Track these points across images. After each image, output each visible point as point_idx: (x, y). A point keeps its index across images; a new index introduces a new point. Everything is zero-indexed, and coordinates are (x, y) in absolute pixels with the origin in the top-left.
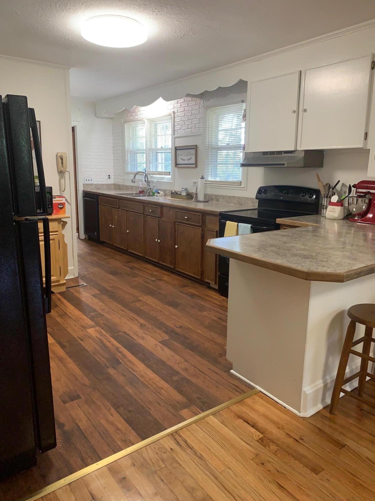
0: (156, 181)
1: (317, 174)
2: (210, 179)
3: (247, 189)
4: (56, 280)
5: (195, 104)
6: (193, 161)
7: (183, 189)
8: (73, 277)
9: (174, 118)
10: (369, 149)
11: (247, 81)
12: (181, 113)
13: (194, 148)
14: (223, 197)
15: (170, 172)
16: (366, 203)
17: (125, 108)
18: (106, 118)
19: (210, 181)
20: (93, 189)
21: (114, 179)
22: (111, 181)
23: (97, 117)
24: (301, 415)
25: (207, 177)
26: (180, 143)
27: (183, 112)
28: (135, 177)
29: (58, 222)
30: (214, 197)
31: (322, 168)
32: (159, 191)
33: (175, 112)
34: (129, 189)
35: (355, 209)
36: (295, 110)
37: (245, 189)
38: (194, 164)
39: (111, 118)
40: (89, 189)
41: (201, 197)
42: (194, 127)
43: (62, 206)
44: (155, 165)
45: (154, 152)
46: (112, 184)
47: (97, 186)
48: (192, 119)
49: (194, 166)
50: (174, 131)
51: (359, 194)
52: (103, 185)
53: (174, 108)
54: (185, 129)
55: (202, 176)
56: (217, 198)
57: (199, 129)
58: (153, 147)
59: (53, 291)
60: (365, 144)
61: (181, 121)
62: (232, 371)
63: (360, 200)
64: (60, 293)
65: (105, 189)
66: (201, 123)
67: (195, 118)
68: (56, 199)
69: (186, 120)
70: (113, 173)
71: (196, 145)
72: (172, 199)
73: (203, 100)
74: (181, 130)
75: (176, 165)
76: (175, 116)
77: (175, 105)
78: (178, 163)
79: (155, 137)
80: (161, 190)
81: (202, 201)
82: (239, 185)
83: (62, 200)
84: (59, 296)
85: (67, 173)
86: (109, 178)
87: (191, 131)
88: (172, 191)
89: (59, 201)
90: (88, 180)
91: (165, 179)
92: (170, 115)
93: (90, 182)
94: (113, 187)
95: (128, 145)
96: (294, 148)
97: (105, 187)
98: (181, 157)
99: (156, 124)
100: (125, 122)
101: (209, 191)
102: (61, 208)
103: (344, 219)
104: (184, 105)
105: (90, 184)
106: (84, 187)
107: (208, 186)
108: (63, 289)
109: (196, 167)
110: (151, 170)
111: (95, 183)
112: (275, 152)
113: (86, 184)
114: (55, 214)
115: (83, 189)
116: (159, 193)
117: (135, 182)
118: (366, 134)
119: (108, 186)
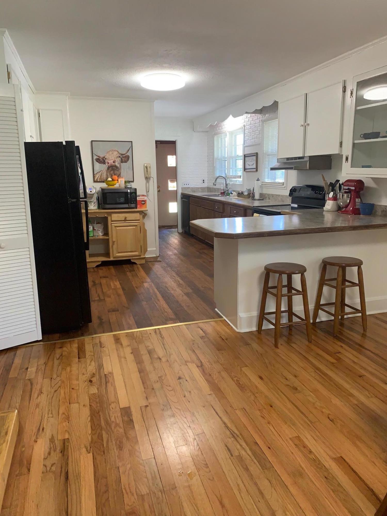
0: (232, 183)
1: (322, 175)
2: (267, 180)
3: (287, 188)
4: (138, 255)
5: (257, 119)
6: (254, 166)
7: (247, 189)
8: (156, 256)
9: (245, 130)
10: (343, 155)
11: (278, 102)
12: (249, 126)
13: (255, 155)
14: (273, 195)
15: (241, 176)
16: (349, 198)
17: (210, 124)
18: (202, 132)
19: (267, 183)
20: (189, 191)
21: (207, 183)
22: (205, 185)
23: (195, 131)
24: (238, 331)
25: (263, 179)
26: (248, 152)
27: (250, 126)
28: (216, 180)
29: (140, 214)
30: (267, 196)
31: (331, 170)
32: (233, 192)
33: (245, 125)
34: (216, 191)
35: (342, 203)
36: (302, 124)
37: (285, 188)
38: (255, 169)
39: (207, 132)
40: (186, 192)
41: (257, 196)
42: (256, 137)
43: (144, 203)
44: (234, 170)
45: (234, 159)
46: (205, 187)
47: (194, 190)
48: (255, 131)
49: (255, 170)
50: (244, 141)
51: (345, 190)
52: (198, 188)
53: (244, 122)
54: (251, 140)
55: (258, 179)
56: (270, 196)
57: (259, 139)
58: (233, 155)
59: (136, 263)
60: (341, 151)
61: (248, 133)
62: (216, 309)
63: (345, 195)
64: (140, 264)
65: (200, 192)
66: (261, 134)
67: (257, 130)
68: (140, 197)
69: (252, 132)
70: (207, 178)
71: (257, 153)
72: (239, 198)
73: (262, 115)
74: (248, 140)
75: (245, 169)
76: (245, 129)
77: (245, 120)
78: (246, 168)
79: (234, 146)
80: (234, 191)
81: (257, 199)
82: (282, 185)
83: (144, 198)
84: (139, 266)
85: (151, 179)
86: (204, 182)
87: (255, 141)
88: (239, 192)
89: (142, 198)
90: (185, 184)
91: (238, 182)
92: (241, 128)
93: (187, 186)
94: (206, 190)
95: (218, 153)
96: (303, 155)
97: (200, 190)
98: (248, 163)
99: (236, 135)
100: (215, 134)
101: (265, 191)
102: (144, 204)
103: (338, 211)
104: (250, 120)
105: (187, 188)
106: (182, 190)
107: (263, 187)
108: (143, 262)
109: (257, 171)
110: (231, 174)
111: (192, 186)
112: (293, 158)
113: (184, 187)
114: (139, 208)
115: (181, 192)
116: (232, 194)
117: (216, 185)
118: (341, 144)
119: (203, 189)
